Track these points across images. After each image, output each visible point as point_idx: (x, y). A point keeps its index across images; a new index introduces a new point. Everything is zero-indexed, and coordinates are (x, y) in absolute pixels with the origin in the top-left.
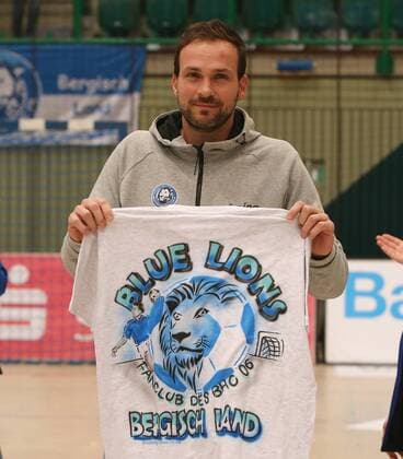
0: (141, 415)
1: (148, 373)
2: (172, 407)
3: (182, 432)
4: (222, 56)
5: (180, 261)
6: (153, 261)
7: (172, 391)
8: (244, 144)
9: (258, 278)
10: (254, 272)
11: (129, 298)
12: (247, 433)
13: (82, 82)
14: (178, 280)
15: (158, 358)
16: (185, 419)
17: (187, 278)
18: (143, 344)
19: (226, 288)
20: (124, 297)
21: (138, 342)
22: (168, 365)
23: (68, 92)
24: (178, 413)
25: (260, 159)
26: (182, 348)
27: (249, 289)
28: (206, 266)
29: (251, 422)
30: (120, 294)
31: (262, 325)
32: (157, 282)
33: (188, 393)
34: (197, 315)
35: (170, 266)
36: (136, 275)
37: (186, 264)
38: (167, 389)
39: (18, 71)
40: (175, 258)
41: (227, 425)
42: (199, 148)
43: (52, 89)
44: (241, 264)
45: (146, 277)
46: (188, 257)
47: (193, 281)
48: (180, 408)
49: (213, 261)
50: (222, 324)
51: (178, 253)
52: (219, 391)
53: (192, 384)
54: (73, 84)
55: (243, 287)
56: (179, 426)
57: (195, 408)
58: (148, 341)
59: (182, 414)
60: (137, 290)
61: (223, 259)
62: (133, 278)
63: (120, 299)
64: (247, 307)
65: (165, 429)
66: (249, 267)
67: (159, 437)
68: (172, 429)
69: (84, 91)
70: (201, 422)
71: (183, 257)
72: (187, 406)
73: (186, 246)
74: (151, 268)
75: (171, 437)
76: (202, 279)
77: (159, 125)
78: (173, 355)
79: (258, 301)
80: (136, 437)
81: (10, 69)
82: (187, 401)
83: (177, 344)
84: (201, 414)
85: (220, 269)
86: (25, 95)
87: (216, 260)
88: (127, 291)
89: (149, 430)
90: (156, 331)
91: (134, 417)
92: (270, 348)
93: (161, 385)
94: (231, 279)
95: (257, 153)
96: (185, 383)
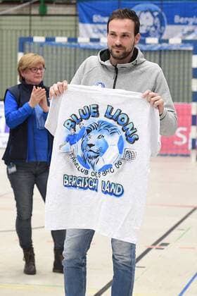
0: (68, 176)
1: (73, 158)
2: (83, 175)
3: (86, 186)
4: (126, 26)
5: (94, 112)
6: (83, 111)
7: (84, 168)
8: (136, 65)
9: (127, 124)
10: (125, 121)
11: (70, 125)
12: (117, 193)
13: (186, 19)
14: (92, 120)
15: (80, 153)
16: (88, 181)
17: (96, 120)
18: (73, 145)
19: (113, 128)
20: (68, 124)
21: (71, 144)
22: (83, 157)
23: (179, 24)
24: (85, 178)
25: (143, 72)
26: (91, 151)
27: (123, 129)
28: (105, 116)
29: (119, 189)
30: (66, 123)
31: (127, 145)
32: (84, 120)
33: (91, 170)
34: (99, 137)
35: (90, 114)
36: (75, 115)
37: (97, 114)
38: (82, 167)
39: (156, 14)
40: (92, 110)
41: (108, 190)
42: (116, 66)
43: (171, 22)
44: (120, 117)
45: (79, 117)
46: (98, 111)
47: (99, 122)
48: (86, 176)
49: (108, 114)
50: (109, 144)
51: (94, 108)
52: (105, 173)
53: (93, 166)
54: (182, 20)
55: (120, 128)
56: (85, 184)
57: (93, 178)
58: (75, 145)
59: (87, 179)
60: (74, 122)
61: (112, 114)
62: (73, 116)
63: (66, 125)
64: (121, 137)
65: (79, 184)
66: (123, 118)
67: (76, 187)
68: (82, 184)
69: (187, 23)
70: (96, 184)
71: (96, 110)
72: (89, 176)
73: (97, 106)
74: (82, 114)
75: (81, 188)
76: (103, 122)
77: (101, 54)
78: (87, 153)
79: (126, 135)
80: (65, 186)
81: (152, 13)
82: (90, 173)
83: (88, 148)
84: (96, 181)
85: (111, 118)
86: (159, 26)
87: (110, 114)
88: (70, 122)
89: (71, 183)
90: (80, 141)
91: (66, 177)
92: (130, 156)
93: (80, 165)
94: (115, 123)
95: (142, 69)
96: (90, 166)
